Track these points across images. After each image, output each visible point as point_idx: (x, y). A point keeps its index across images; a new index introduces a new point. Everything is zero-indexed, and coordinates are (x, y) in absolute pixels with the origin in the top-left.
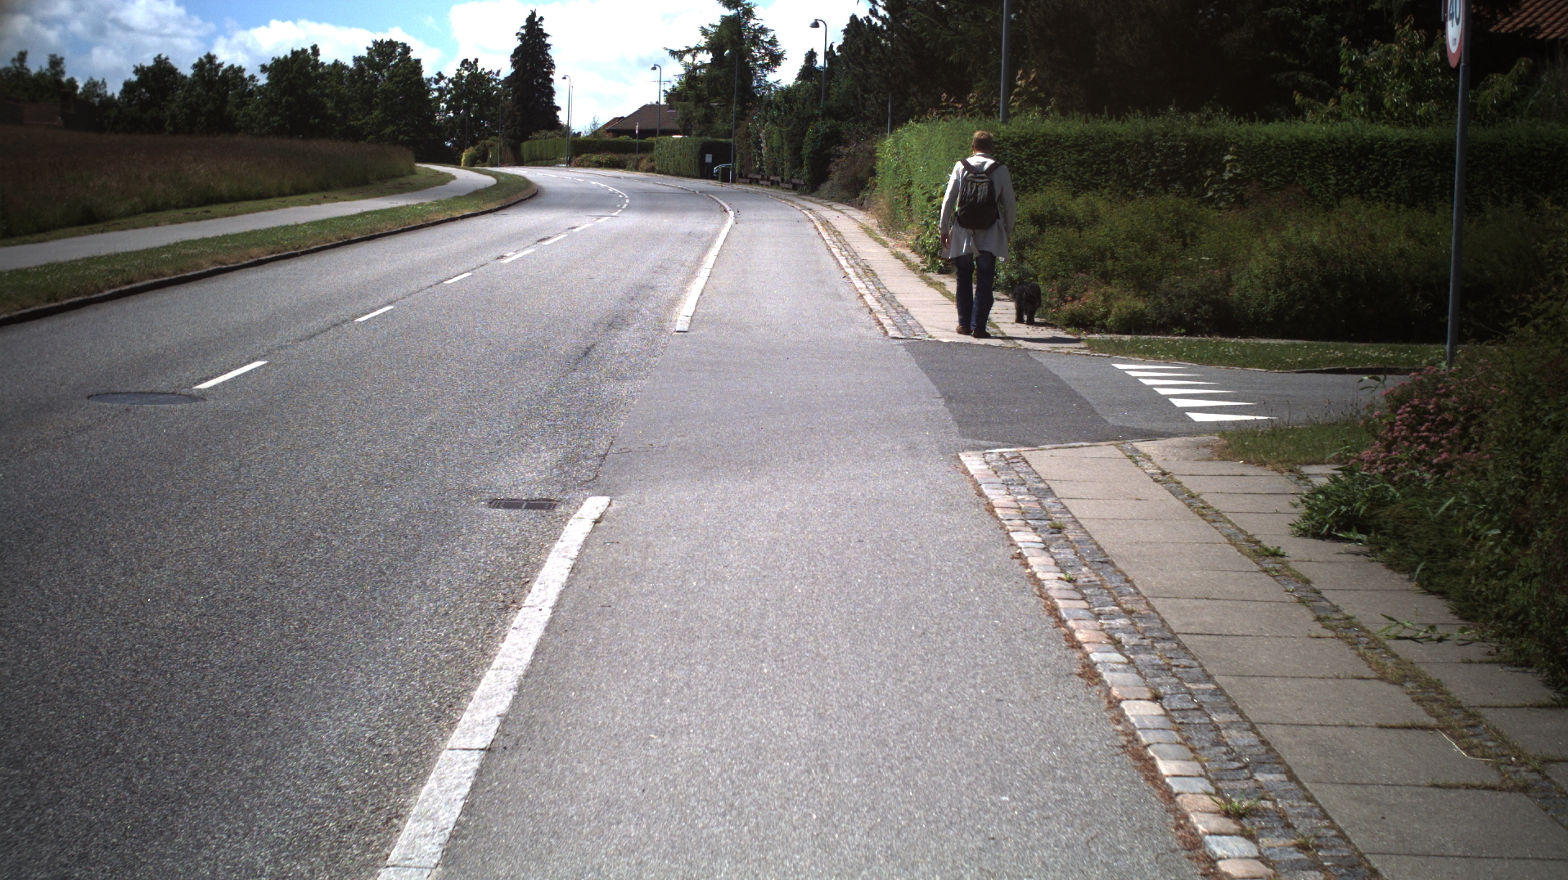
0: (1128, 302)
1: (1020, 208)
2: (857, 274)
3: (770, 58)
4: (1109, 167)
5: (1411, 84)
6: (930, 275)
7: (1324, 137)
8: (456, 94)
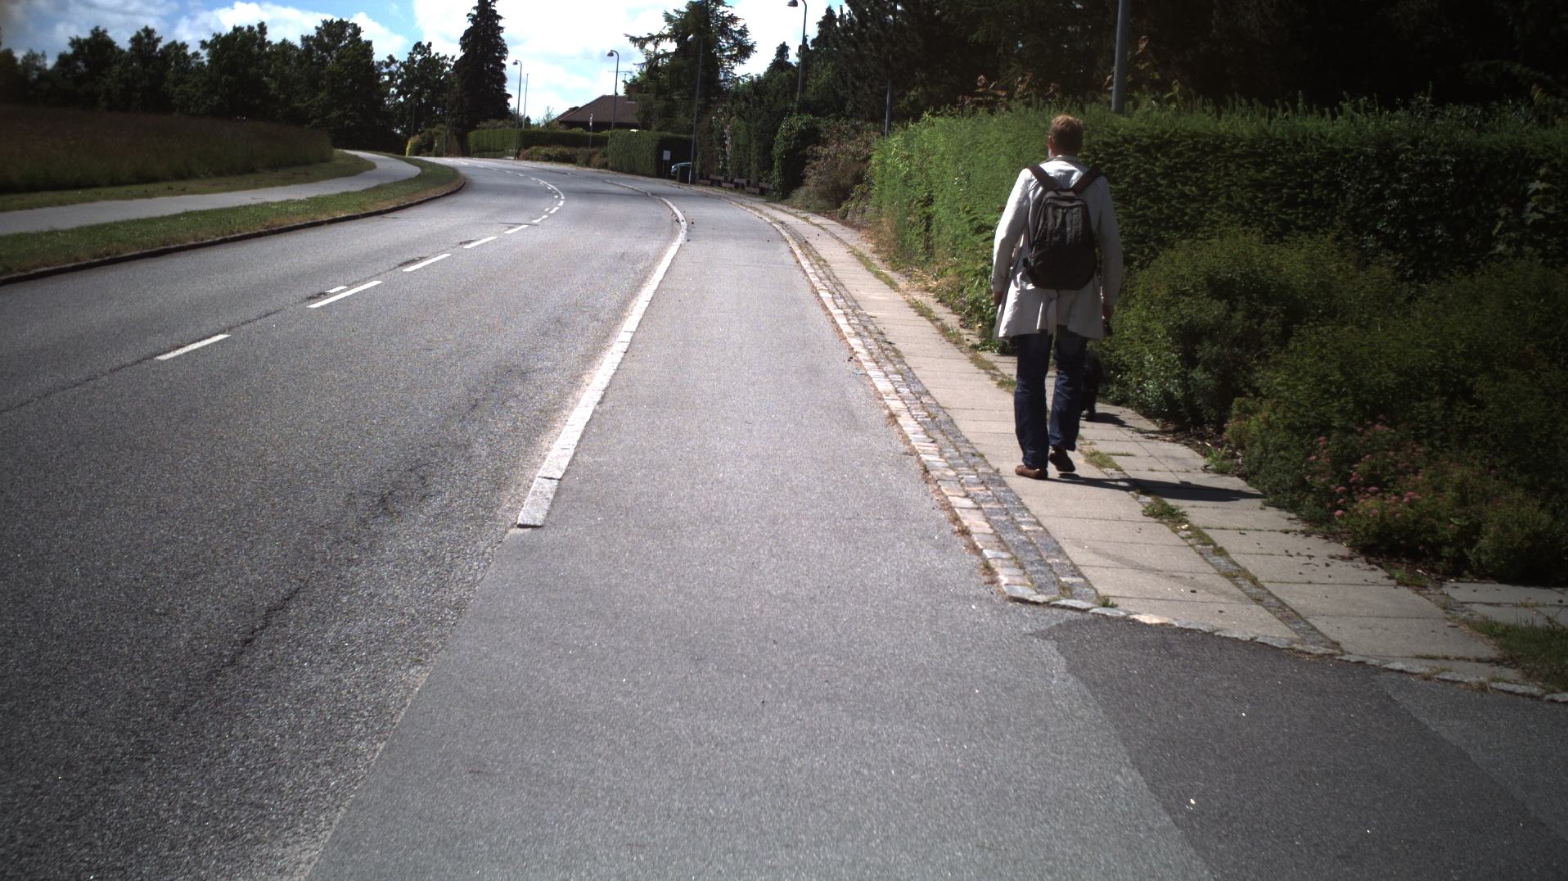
0: (1519, 511)
2: (871, 352)
3: (739, 49)
8: (407, 79)
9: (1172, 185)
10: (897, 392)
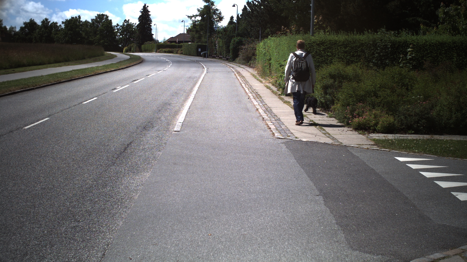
0: (386, 119)
2: (254, 97)
3: (219, 18)
6: (283, 97)
7: (451, 41)
8: (123, 30)
9: (325, 53)
10: (259, 104)
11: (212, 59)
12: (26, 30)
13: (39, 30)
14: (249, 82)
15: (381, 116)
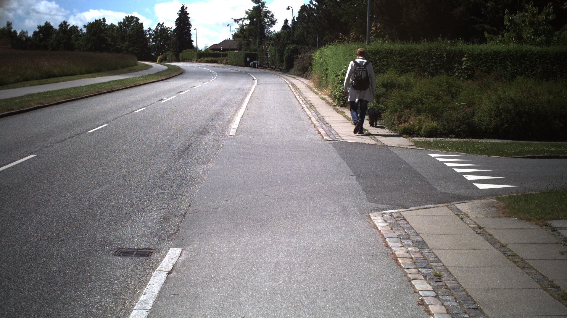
0: (430, 124)
1: (378, 80)
2: (307, 107)
3: (271, 22)
4: (413, 63)
5: (533, 29)
6: (338, 107)
7: (506, 50)
8: (156, 36)
10: (312, 114)
11: (263, 70)
12: (41, 36)
13: (56, 35)
14: (304, 94)
15: (425, 121)
